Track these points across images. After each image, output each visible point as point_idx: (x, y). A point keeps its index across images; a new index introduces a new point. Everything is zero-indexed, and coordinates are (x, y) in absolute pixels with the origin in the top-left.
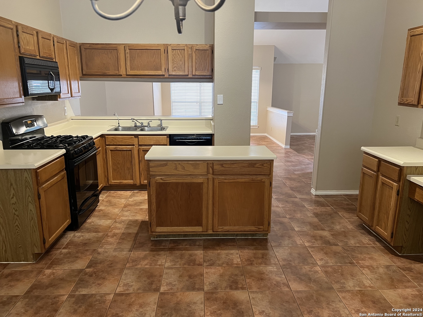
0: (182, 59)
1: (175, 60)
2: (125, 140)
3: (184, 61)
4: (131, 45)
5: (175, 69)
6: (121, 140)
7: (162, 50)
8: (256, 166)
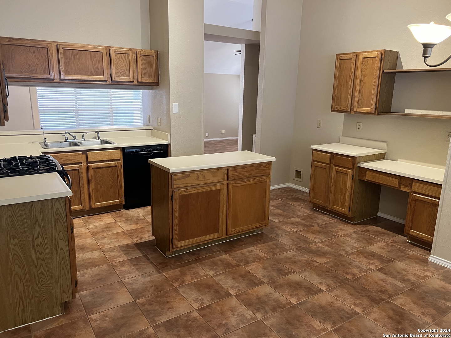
0: (127, 64)
1: (119, 65)
2: (71, 158)
3: (128, 66)
4: (65, 44)
5: (119, 75)
6: (66, 158)
7: (104, 53)
8: (260, 168)
